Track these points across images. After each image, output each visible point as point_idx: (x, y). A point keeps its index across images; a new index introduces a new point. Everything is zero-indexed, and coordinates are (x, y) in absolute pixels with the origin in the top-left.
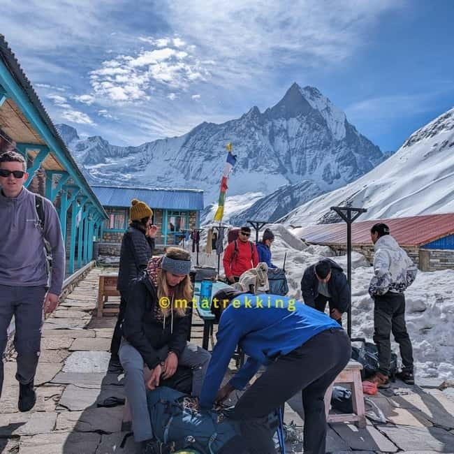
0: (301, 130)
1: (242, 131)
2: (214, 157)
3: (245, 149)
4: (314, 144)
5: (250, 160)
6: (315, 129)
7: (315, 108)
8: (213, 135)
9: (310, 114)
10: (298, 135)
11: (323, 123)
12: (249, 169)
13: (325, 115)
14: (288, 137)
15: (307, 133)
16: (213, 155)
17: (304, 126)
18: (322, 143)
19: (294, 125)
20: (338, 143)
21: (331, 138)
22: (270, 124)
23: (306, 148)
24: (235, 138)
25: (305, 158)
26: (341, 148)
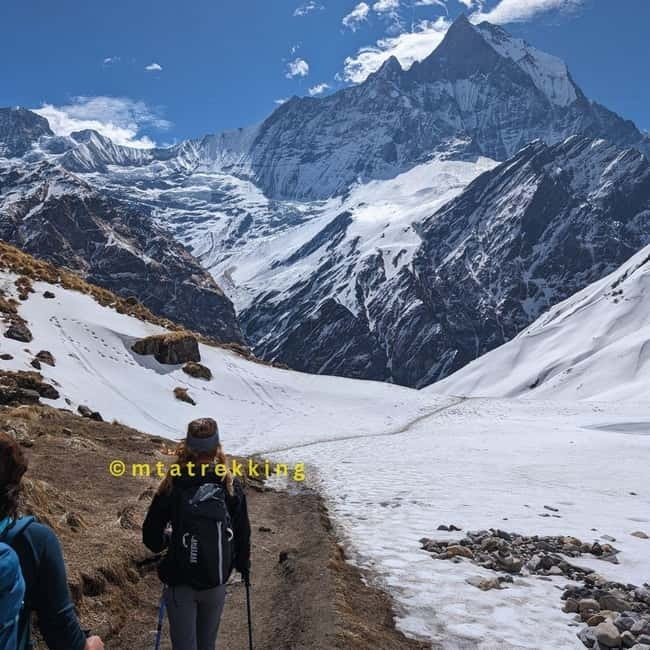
0: (484, 98)
1: (372, 101)
2: (320, 155)
3: (383, 130)
4: (512, 119)
5: (399, 147)
6: (511, 92)
7: (506, 56)
8: (313, 117)
9: (496, 68)
10: (479, 106)
11: (526, 81)
12: (400, 161)
13: (527, 68)
14: (460, 111)
15: (495, 101)
16: (316, 152)
17: (486, 90)
18: (530, 115)
19: (467, 91)
20: (563, 111)
21: (546, 104)
22: (422, 88)
23: (499, 128)
24: (358, 117)
25: (501, 143)
26: (572, 119)
